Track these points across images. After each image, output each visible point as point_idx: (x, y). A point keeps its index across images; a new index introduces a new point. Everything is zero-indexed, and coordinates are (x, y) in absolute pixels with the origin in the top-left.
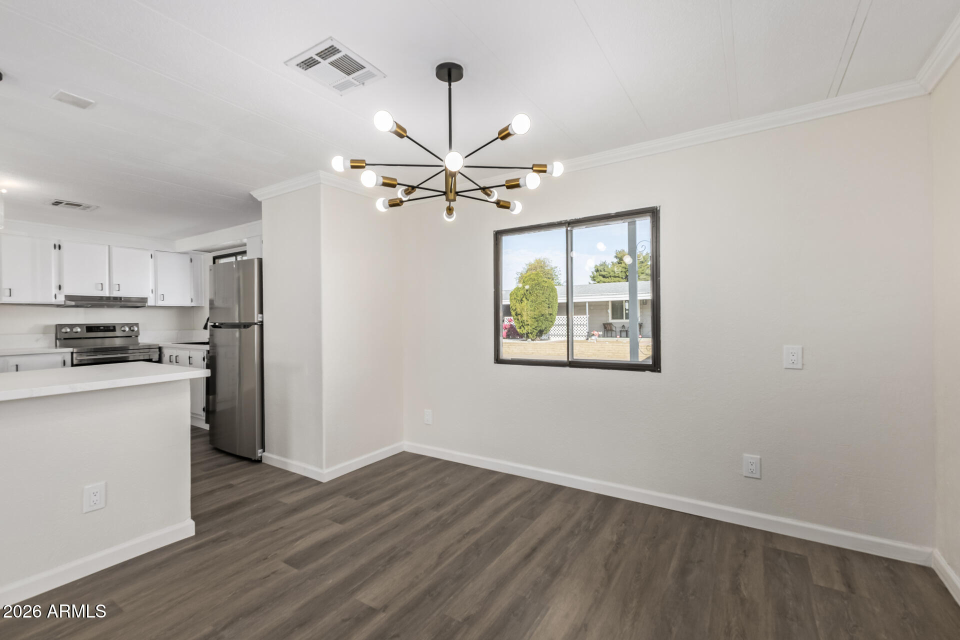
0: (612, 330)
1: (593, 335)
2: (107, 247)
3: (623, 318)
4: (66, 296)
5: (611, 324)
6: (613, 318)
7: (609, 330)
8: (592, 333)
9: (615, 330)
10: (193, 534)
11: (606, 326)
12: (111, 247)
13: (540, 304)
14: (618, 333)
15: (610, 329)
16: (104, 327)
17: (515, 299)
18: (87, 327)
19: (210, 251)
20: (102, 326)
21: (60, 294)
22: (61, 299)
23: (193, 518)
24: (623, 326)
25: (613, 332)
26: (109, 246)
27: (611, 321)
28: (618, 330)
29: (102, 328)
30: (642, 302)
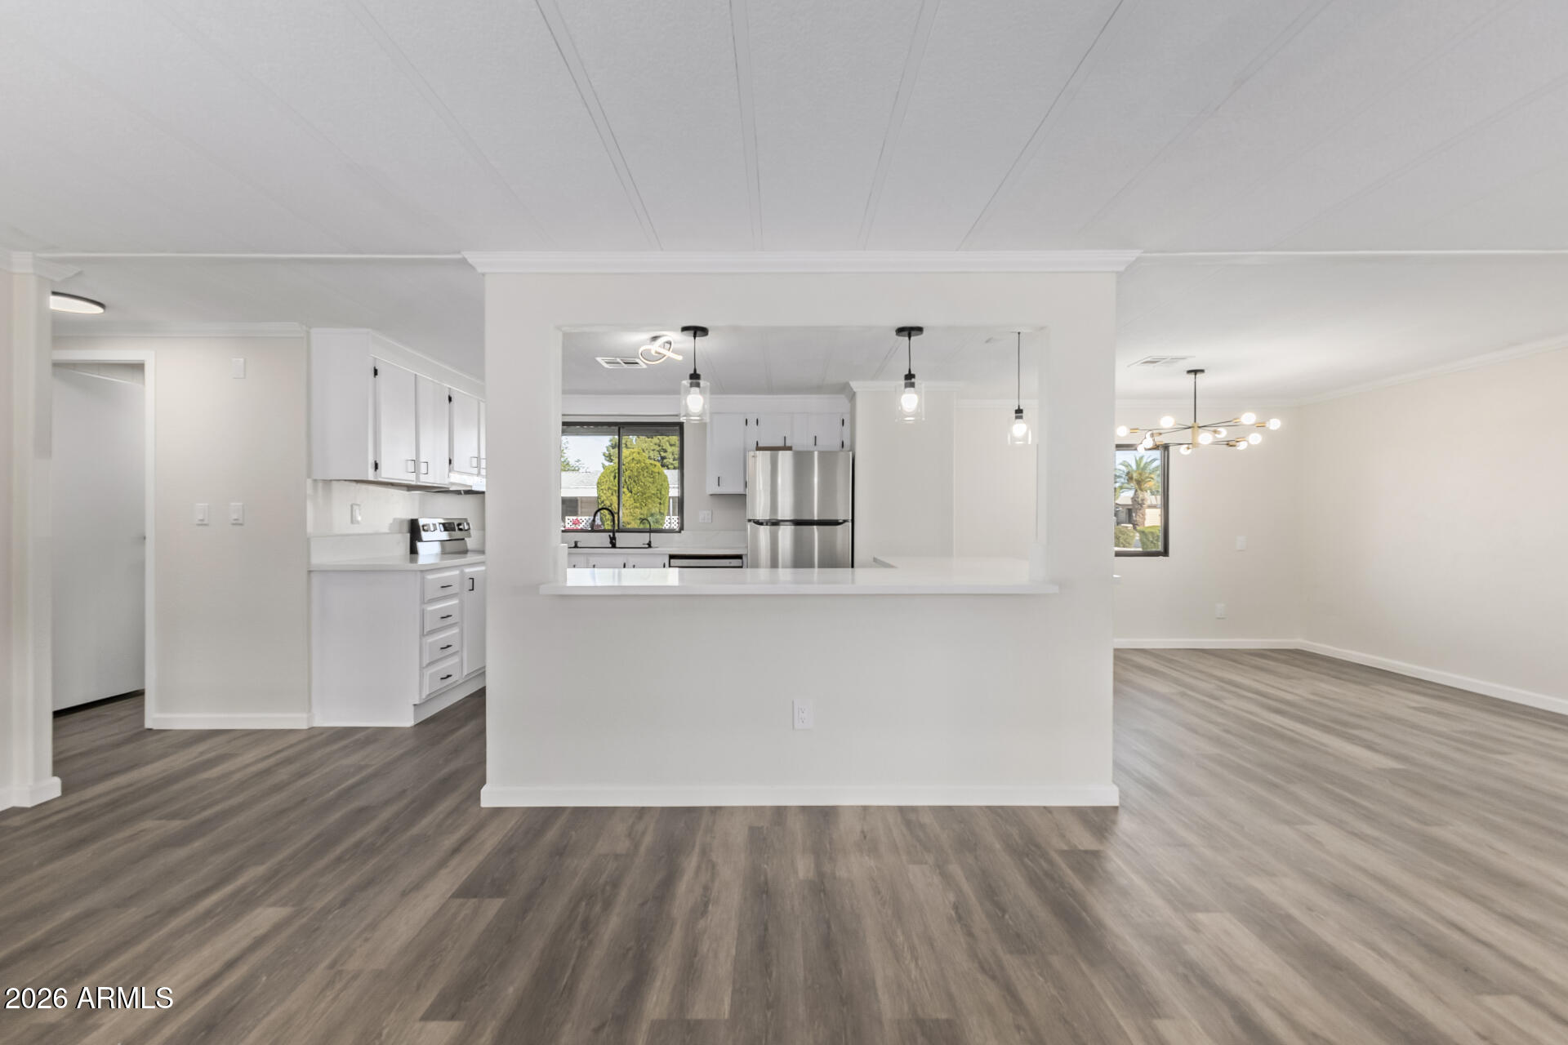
13: (650, 497)
17: (609, 488)
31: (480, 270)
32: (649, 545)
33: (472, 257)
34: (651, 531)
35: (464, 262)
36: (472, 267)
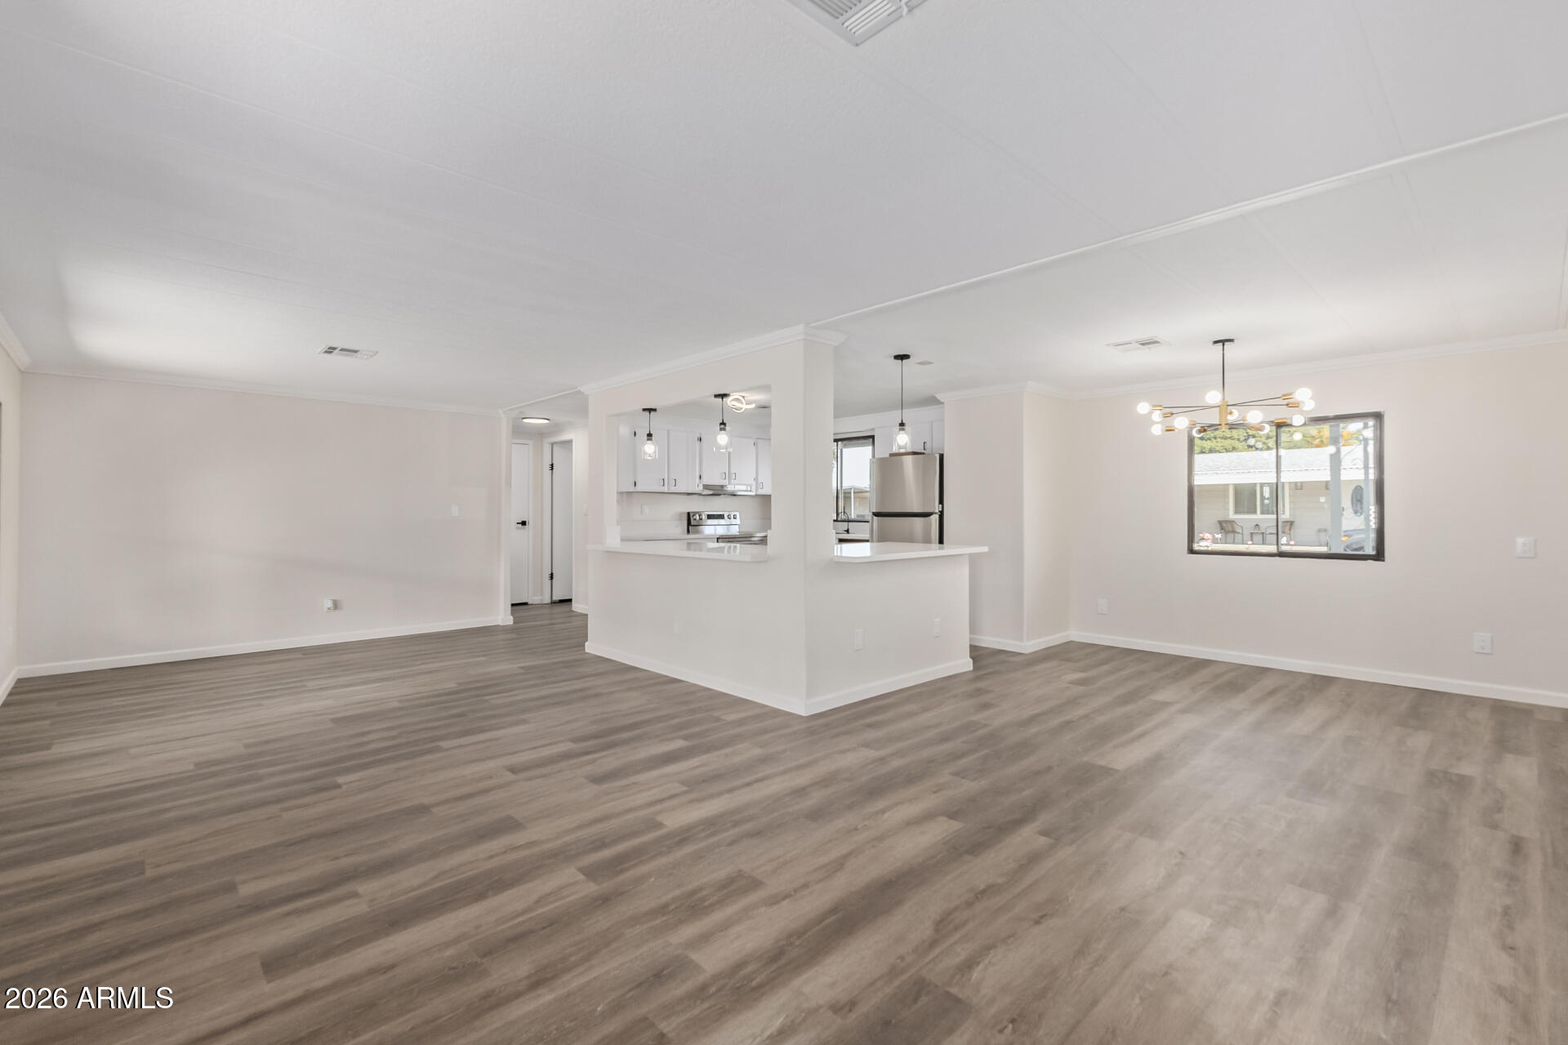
0: (1234, 532)
1: (1203, 539)
3: (1255, 512)
5: (1233, 521)
6: (1236, 512)
7: (1229, 532)
8: (1201, 535)
9: (1240, 531)
10: (971, 668)
11: (1224, 525)
14: (1247, 537)
15: (1231, 529)
23: (971, 657)
24: (1257, 525)
25: (1237, 535)
27: (1232, 516)
28: (1247, 533)
30: (1293, 486)
31: (586, 393)
32: (848, 531)
33: (582, 389)
34: (849, 521)
35: (579, 391)
36: (583, 393)
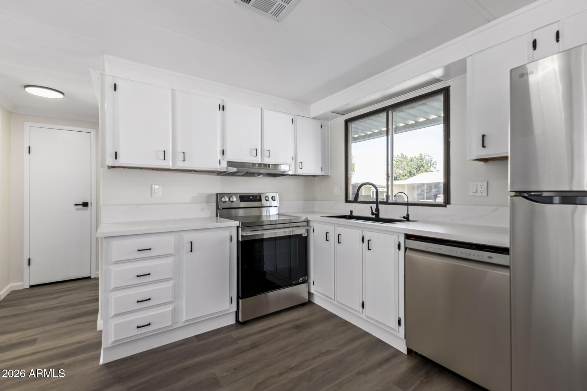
2: (260, 109)
4: (228, 162)
12: (262, 109)
16: (253, 196)
18: (240, 196)
19: (342, 113)
20: (251, 196)
21: (223, 159)
22: (224, 167)
26: (261, 108)
29: (251, 197)
